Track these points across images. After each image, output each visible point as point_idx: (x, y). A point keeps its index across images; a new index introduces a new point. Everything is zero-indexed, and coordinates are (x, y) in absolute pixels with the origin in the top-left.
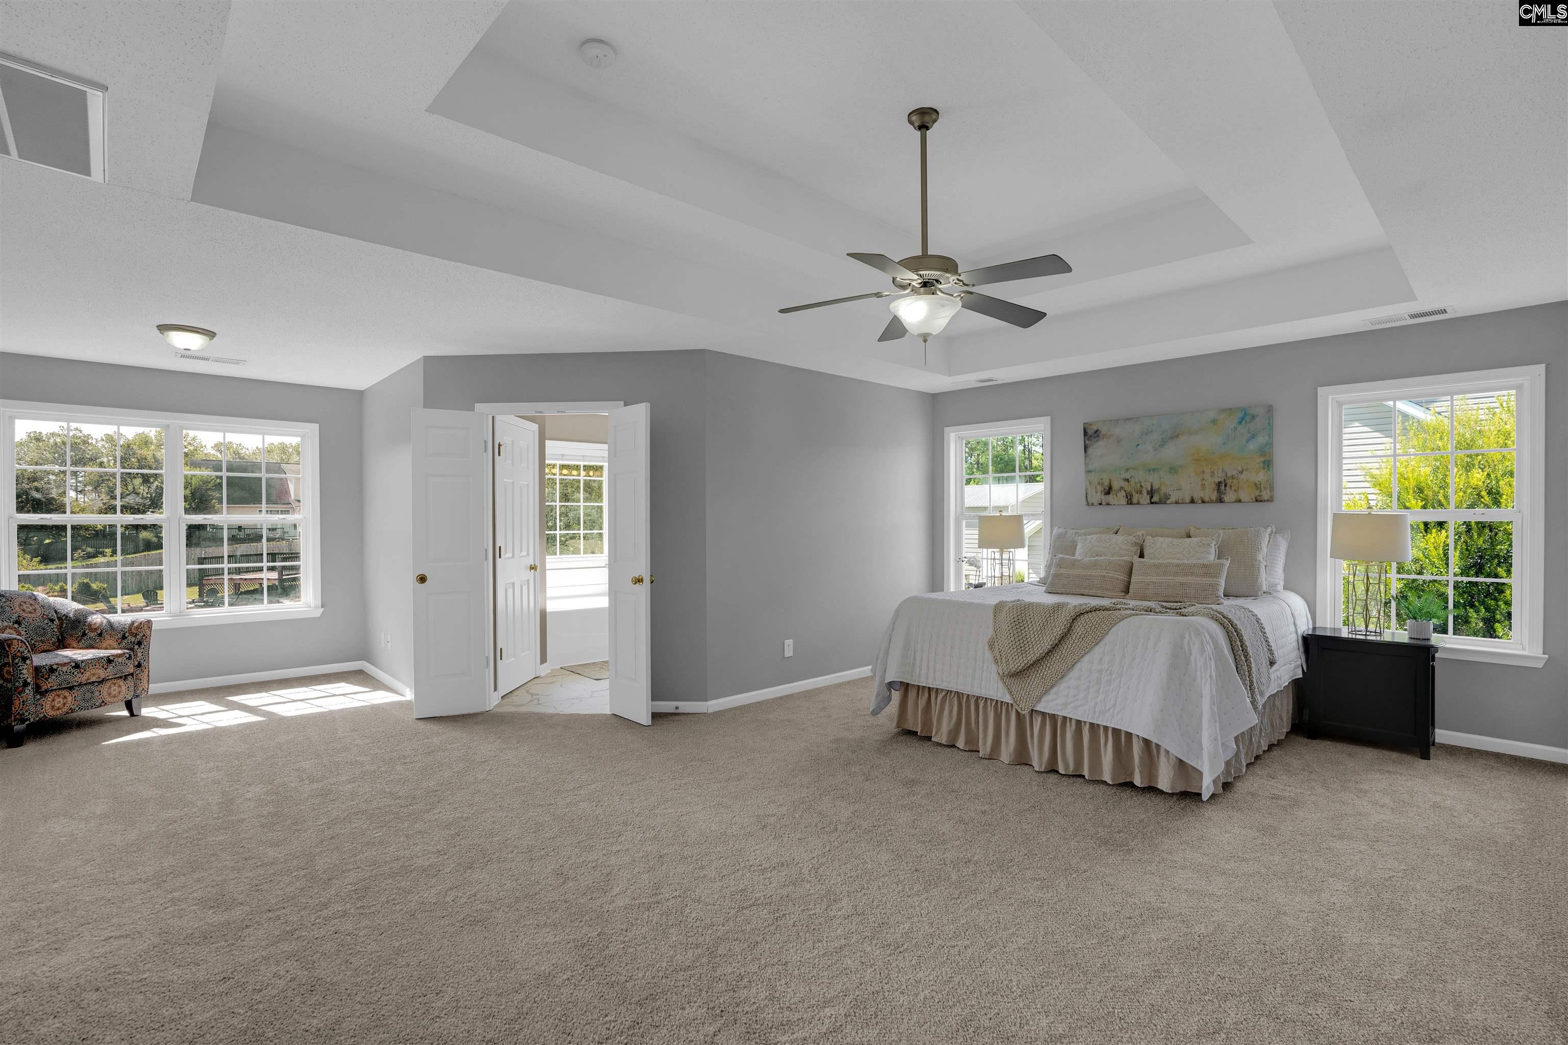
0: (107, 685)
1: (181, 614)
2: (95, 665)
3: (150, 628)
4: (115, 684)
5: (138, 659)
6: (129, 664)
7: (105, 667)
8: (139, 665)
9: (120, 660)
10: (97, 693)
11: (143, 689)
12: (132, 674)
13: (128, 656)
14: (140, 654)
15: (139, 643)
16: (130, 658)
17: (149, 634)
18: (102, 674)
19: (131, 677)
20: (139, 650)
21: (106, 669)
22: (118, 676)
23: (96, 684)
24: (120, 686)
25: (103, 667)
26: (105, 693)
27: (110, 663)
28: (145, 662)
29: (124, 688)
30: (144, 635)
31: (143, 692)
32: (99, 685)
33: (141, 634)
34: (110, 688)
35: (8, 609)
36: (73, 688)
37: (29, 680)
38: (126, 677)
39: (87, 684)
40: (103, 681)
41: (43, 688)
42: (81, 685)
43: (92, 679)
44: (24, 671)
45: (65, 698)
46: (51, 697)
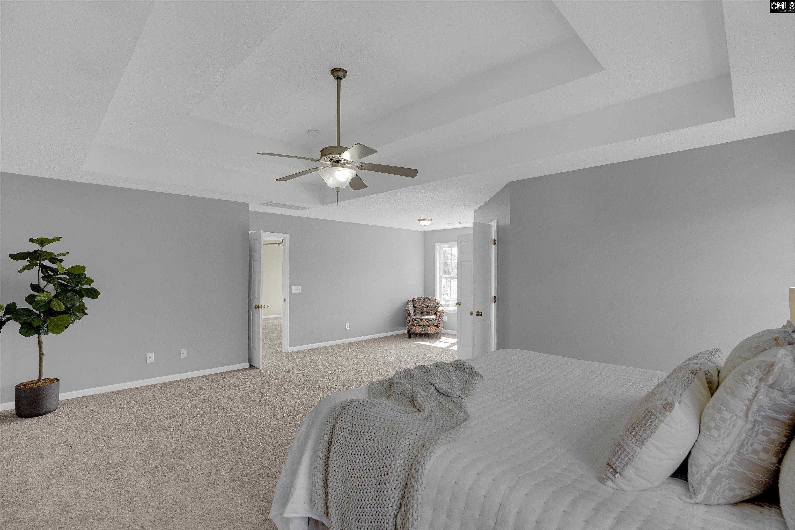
2: (426, 321)
3: (443, 312)
6: (436, 323)
8: (439, 323)
9: (433, 321)
10: (427, 329)
11: (441, 332)
12: (437, 326)
14: (439, 320)
15: (440, 316)
16: (436, 320)
18: (428, 324)
20: (439, 318)
21: (429, 322)
22: (433, 325)
24: (433, 328)
26: (429, 330)
27: (431, 321)
28: (441, 322)
33: (440, 314)
34: (430, 328)
35: (427, 302)
36: (420, 326)
37: (410, 321)
38: (435, 326)
39: (424, 326)
40: (428, 326)
41: (413, 324)
42: (423, 325)
43: (425, 325)
44: (409, 319)
45: (418, 328)
46: (415, 327)
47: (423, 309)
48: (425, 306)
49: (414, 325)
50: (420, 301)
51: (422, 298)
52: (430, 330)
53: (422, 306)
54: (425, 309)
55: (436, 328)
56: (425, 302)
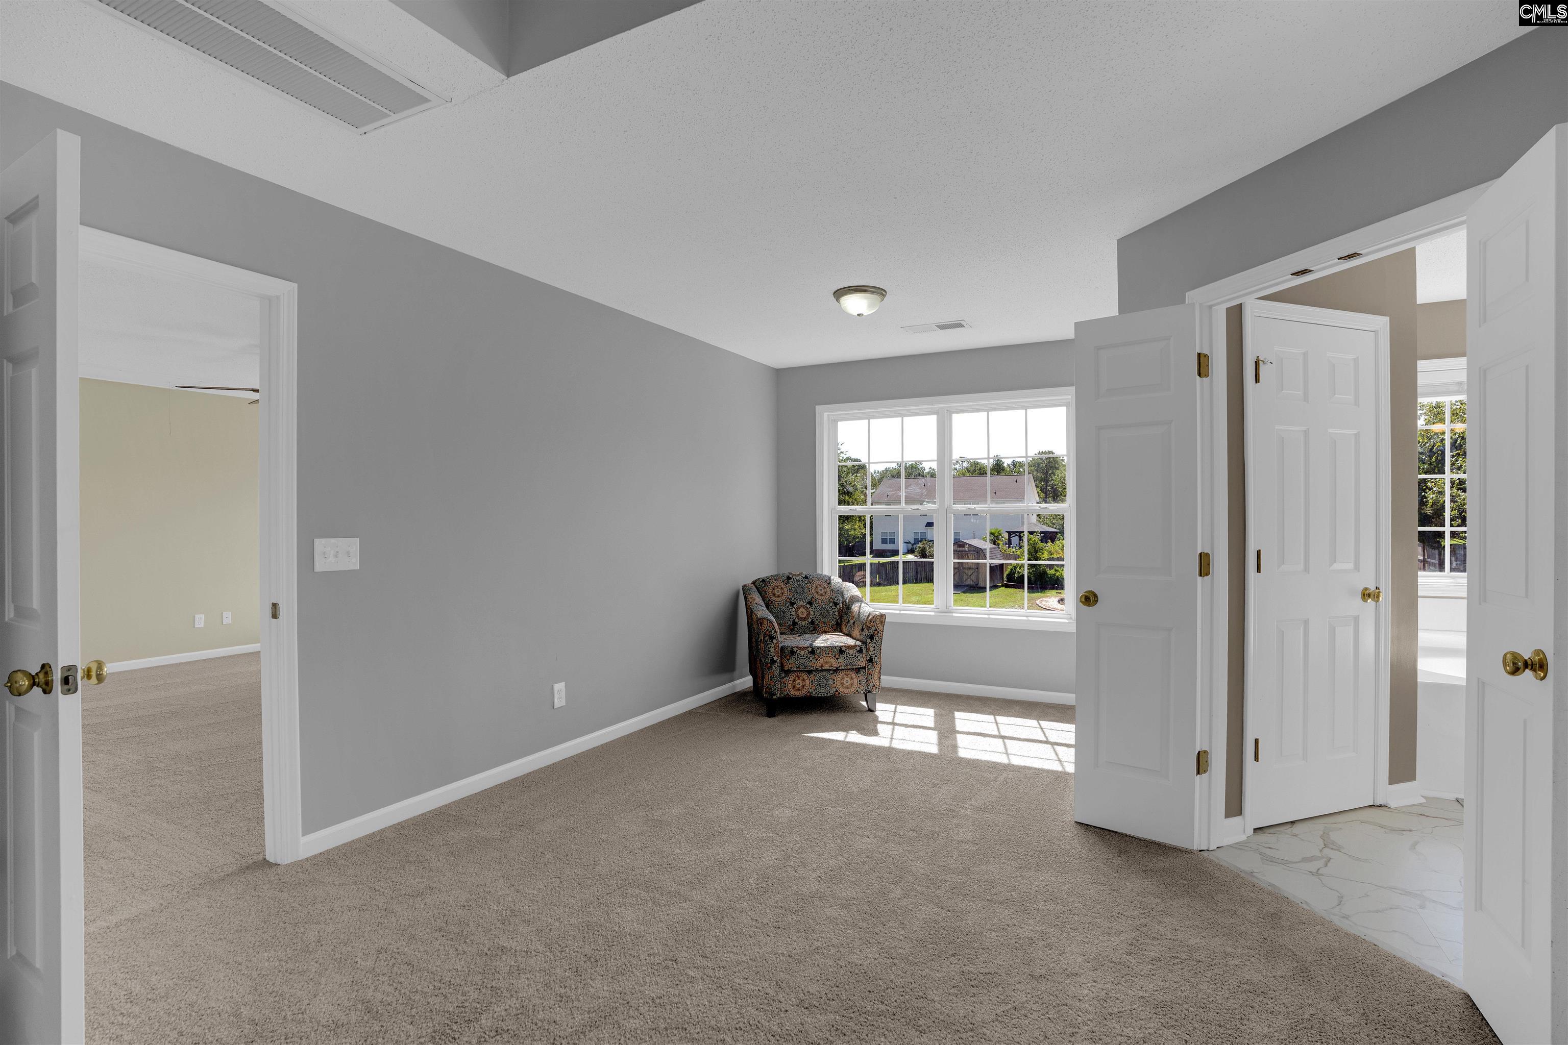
0: (841, 675)
1: (947, 610)
2: (829, 654)
3: (883, 623)
4: (847, 675)
5: (870, 653)
6: (859, 658)
7: (837, 656)
8: (871, 660)
9: (851, 652)
10: (831, 682)
11: (874, 686)
12: (864, 668)
13: (858, 649)
14: (872, 649)
15: (872, 637)
16: (861, 651)
17: (881, 628)
18: (835, 664)
19: (864, 670)
20: (871, 645)
21: (837, 659)
22: (849, 667)
23: (831, 672)
24: (852, 678)
25: (835, 657)
26: (838, 683)
27: (842, 654)
28: (876, 658)
29: (855, 681)
30: (876, 630)
31: (874, 688)
32: (833, 673)
33: (874, 628)
34: (843, 678)
35: (807, 590)
36: (810, 672)
37: (775, 658)
38: (858, 670)
39: (823, 670)
40: (836, 670)
41: (786, 668)
42: (817, 670)
43: (827, 667)
44: (772, 650)
45: (804, 680)
46: (792, 677)
47: (796, 612)
48: (801, 603)
49: (788, 672)
50: (783, 586)
51: (789, 578)
52: (843, 684)
53: (792, 604)
54: (803, 613)
55: (862, 676)
56: (800, 590)
